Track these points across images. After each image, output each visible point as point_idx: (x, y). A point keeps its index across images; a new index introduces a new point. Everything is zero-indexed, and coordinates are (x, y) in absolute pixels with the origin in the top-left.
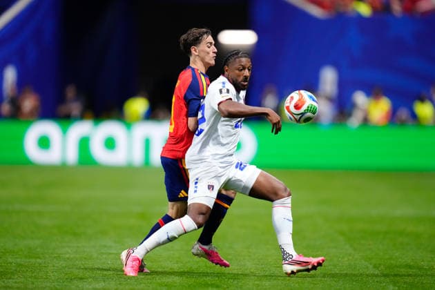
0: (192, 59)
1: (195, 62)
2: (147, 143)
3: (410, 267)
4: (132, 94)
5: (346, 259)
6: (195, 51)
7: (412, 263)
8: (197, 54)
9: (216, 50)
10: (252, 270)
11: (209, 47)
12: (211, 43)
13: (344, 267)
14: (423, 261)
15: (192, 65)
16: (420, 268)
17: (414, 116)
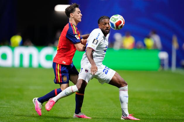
0: (70, 19)
1: (71, 20)
2: (21, 56)
3: (143, 114)
4: (15, 34)
5: (113, 111)
6: (72, 15)
7: (144, 113)
8: (73, 17)
9: (81, 15)
10: (70, 116)
11: (78, 14)
12: (79, 12)
13: (113, 115)
14: (149, 112)
15: (70, 22)
16: (147, 115)
17: (144, 45)
